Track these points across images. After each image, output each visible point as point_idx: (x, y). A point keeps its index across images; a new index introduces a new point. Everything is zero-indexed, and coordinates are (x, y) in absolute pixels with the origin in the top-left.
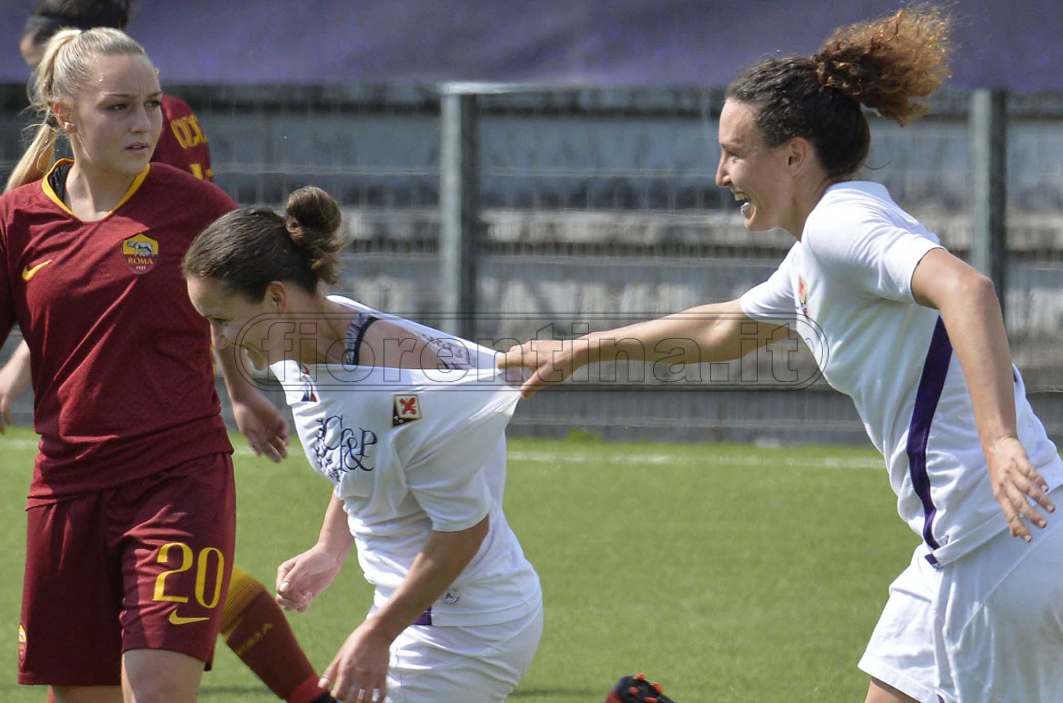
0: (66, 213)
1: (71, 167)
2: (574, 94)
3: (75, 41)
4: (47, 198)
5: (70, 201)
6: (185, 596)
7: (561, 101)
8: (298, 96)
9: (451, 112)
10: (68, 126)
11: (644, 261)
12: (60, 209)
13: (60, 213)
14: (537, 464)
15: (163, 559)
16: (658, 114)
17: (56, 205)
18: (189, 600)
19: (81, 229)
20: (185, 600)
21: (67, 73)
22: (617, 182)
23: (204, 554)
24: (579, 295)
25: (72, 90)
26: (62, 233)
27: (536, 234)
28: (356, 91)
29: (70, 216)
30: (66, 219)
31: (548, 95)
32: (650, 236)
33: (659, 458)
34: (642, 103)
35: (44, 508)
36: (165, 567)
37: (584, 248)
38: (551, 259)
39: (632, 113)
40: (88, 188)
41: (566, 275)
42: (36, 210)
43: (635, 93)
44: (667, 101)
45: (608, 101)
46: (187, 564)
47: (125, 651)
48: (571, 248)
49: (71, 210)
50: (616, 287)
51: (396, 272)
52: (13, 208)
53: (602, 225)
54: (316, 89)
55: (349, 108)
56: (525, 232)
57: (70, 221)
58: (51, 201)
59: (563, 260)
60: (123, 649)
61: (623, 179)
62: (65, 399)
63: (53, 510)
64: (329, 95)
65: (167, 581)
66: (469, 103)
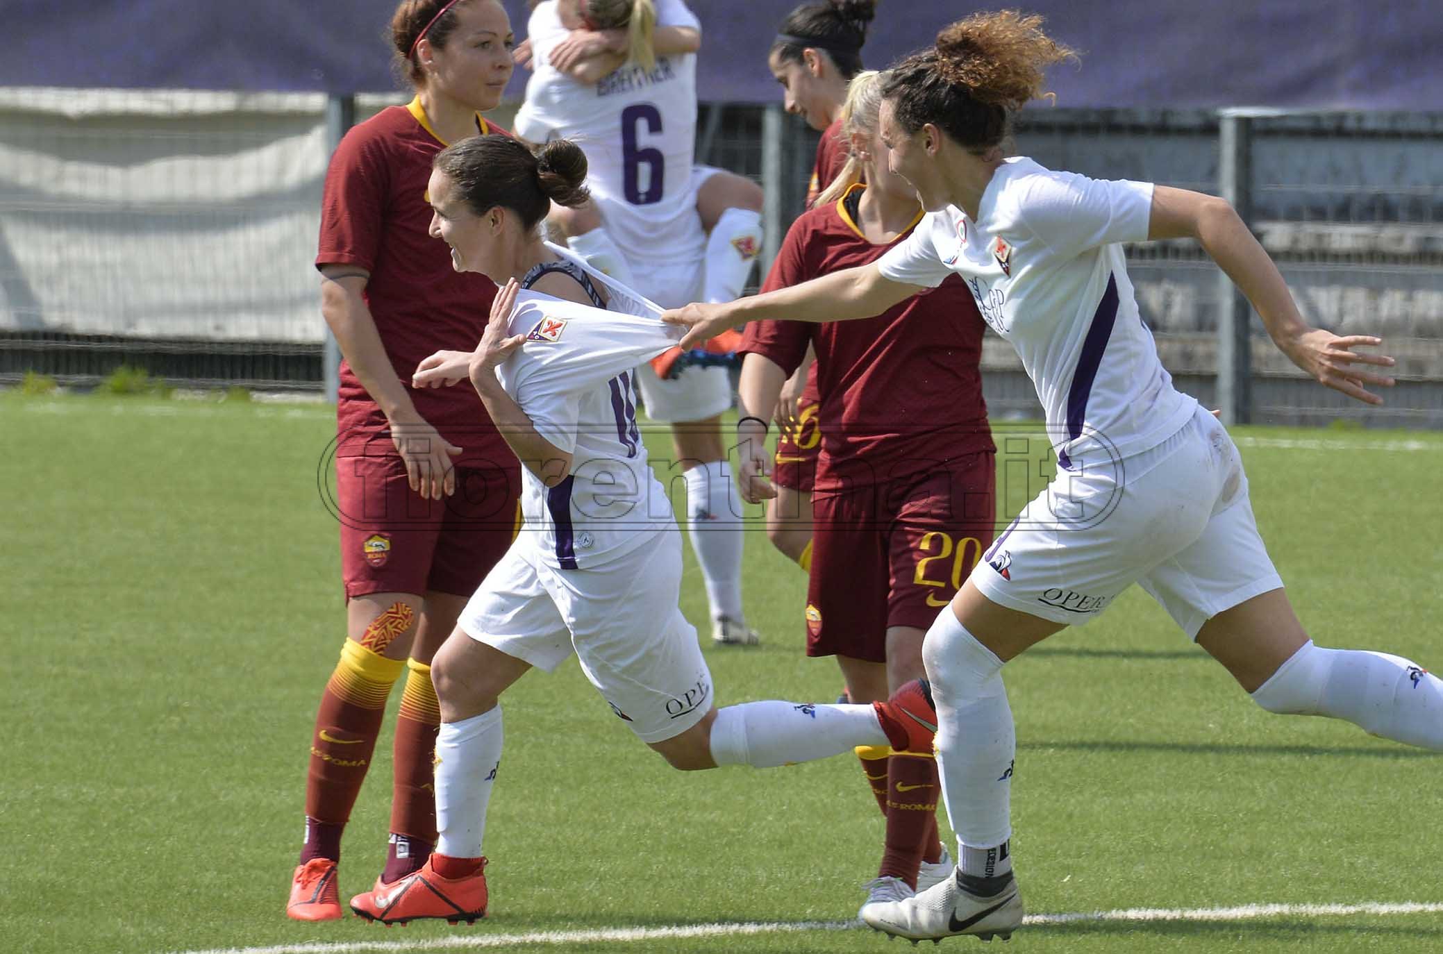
0: (858, 236)
1: (863, 192)
2: (1342, 117)
3: (874, 79)
4: (842, 220)
5: (863, 224)
6: (942, 581)
7: (1328, 124)
8: (1093, 119)
9: (1228, 132)
10: (865, 155)
11: (1401, 269)
12: (853, 231)
13: (853, 235)
14: (1302, 450)
15: (925, 546)
16: (1416, 136)
17: (849, 229)
18: (946, 585)
19: (871, 251)
20: (942, 585)
21: (866, 107)
22: (1378, 197)
23: (963, 543)
24: (1342, 299)
25: (868, 122)
26: (853, 254)
27: (1305, 245)
28: (1144, 117)
29: (861, 239)
30: (858, 241)
31: (1317, 118)
32: (1408, 246)
33: (1413, 445)
34: (1401, 126)
35: (827, 501)
36: (926, 554)
37: (1349, 256)
38: (1320, 267)
39: (1394, 135)
40: (878, 214)
41: (1331, 280)
42: (830, 232)
43: (1395, 117)
44: (1424, 125)
45: (1370, 125)
46: (946, 552)
47: (890, 627)
48: (1337, 257)
49: (864, 234)
50: (1376, 291)
51: (1177, 278)
52: (810, 229)
53: (1365, 236)
54: (1110, 113)
55: (1138, 130)
56: (1295, 241)
57: (860, 243)
58: (845, 224)
59: (1329, 267)
60: (889, 624)
61: (1384, 194)
62: (848, 402)
63: (834, 503)
64: (1120, 119)
65: (927, 566)
66: (1245, 125)
